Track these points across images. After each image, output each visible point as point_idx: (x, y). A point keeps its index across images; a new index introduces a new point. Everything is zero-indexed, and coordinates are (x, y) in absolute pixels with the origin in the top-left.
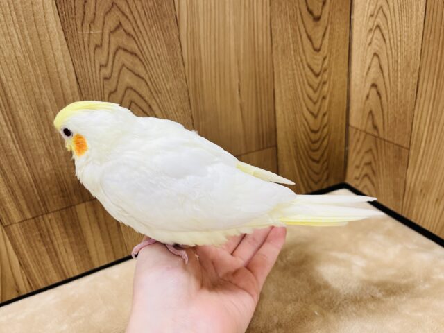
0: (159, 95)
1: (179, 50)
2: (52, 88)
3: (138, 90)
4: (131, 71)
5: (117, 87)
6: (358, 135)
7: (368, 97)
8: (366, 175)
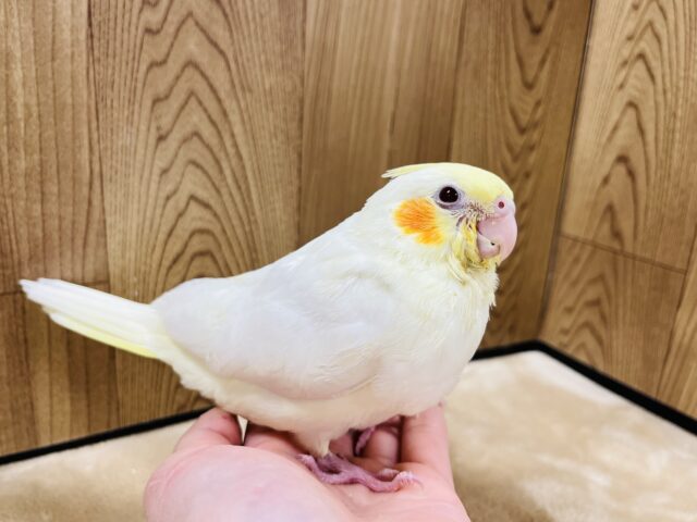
0: (248, 95)
1: (300, 18)
2: (33, 19)
3: (209, 73)
4: (203, 31)
5: (168, 55)
6: (576, 251)
7: (606, 180)
8: (587, 325)
